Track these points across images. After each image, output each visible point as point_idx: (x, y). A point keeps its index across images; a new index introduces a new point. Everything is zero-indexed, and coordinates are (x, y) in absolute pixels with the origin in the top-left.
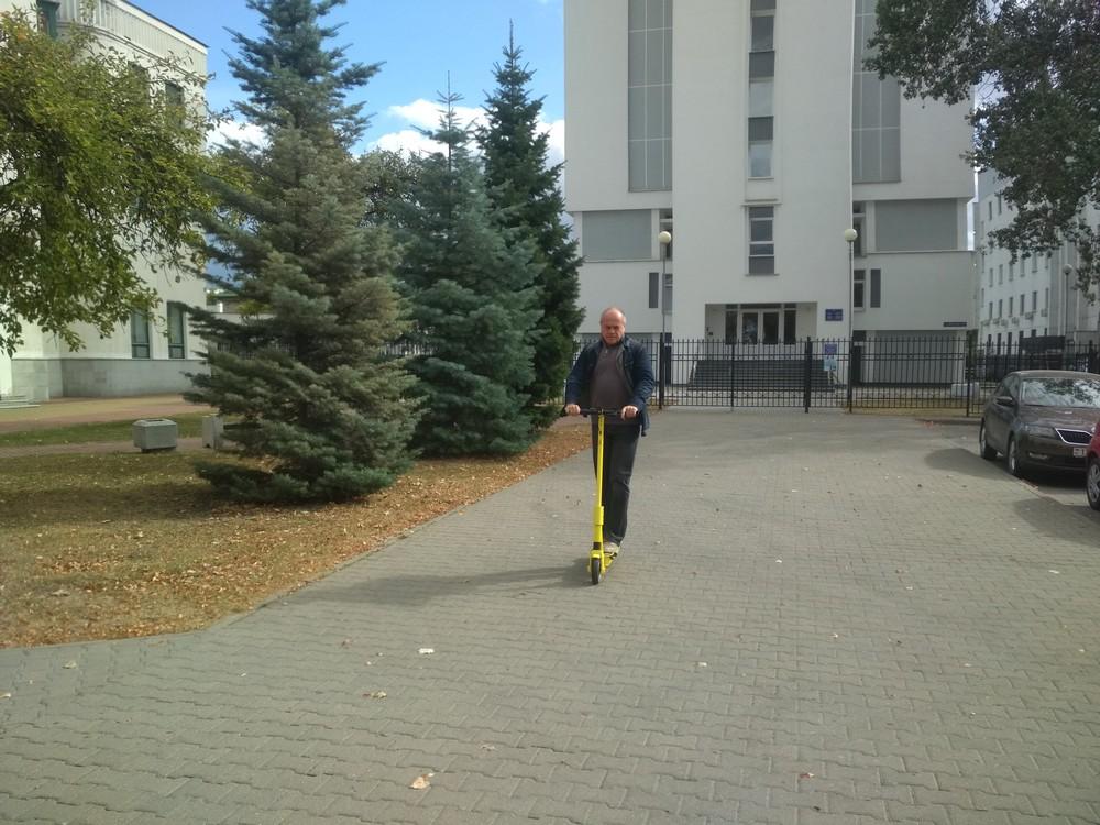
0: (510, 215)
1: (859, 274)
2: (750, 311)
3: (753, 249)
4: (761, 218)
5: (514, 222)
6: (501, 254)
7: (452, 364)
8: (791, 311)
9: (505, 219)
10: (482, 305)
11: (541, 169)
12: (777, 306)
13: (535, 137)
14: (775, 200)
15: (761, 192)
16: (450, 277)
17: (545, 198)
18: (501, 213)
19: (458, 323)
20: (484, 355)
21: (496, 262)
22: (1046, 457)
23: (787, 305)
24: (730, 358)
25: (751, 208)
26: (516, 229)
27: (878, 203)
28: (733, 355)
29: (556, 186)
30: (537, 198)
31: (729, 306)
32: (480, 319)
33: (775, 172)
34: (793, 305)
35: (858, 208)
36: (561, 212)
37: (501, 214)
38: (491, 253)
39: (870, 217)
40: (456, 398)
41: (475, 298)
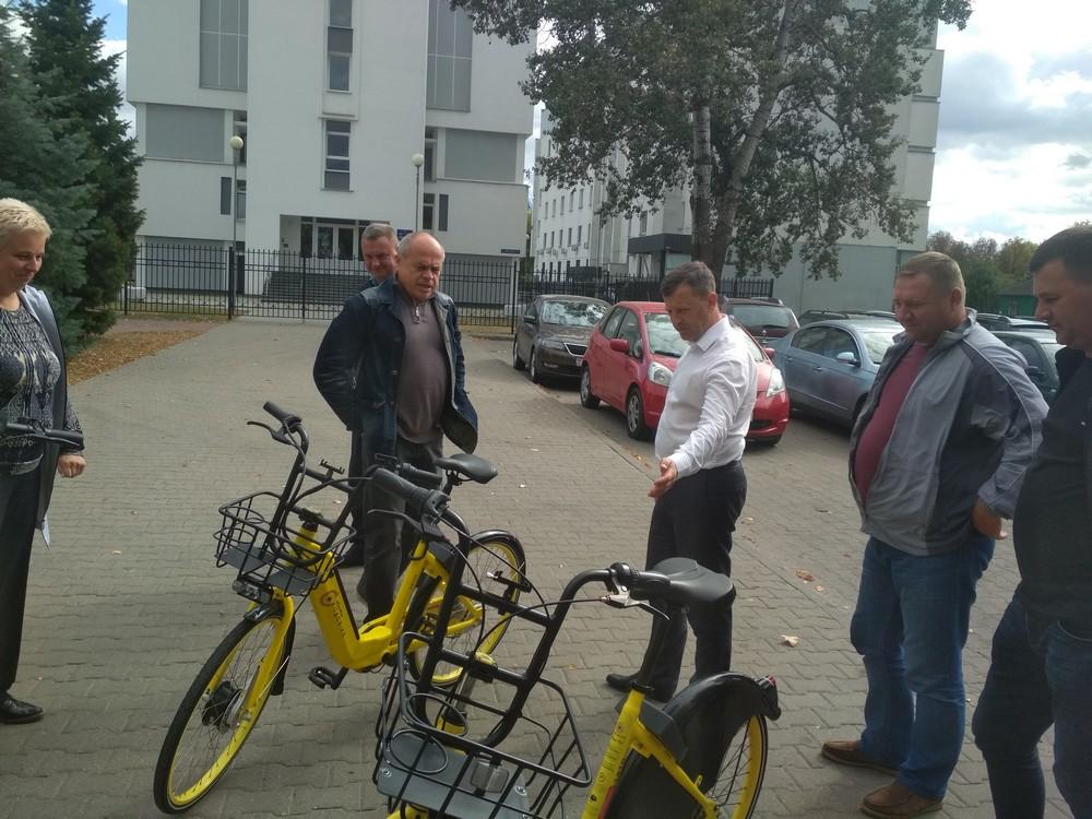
0: (59, 105)
1: (429, 198)
2: (325, 225)
3: (330, 164)
4: (338, 134)
5: (65, 113)
6: (49, 147)
9: (53, 109)
11: (96, 57)
12: (352, 222)
13: (89, 22)
14: (352, 116)
15: (339, 106)
17: (100, 89)
18: (48, 102)
21: (43, 155)
22: (555, 366)
23: (361, 222)
24: (302, 271)
26: (67, 120)
27: (450, 131)
28: (304, 268)
29: (113, 77)
30: (91, 88)
31: (304, 219)
33: (353, 86)
35: (430, 133)
36: (118, 106)
37: (49, 104)
38: (37, 145)
39: (441, 143)
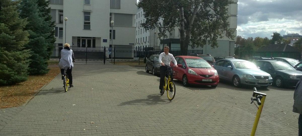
1: (111, 31)
2: (84, 39)
3: (85, 23)
4: (87, 15)
8: (94, 39)
12: (91, 38)
14: (91, 11)
15: (87, 8)
23: (93, 38)
25: (85, 12)
27: (115, 14)
28: (87, 50)
31: (78, 37)
32: (38, 40)
33: (91, 3)
34: (95, 38)
38: (40, 24)
41: (36, 35)
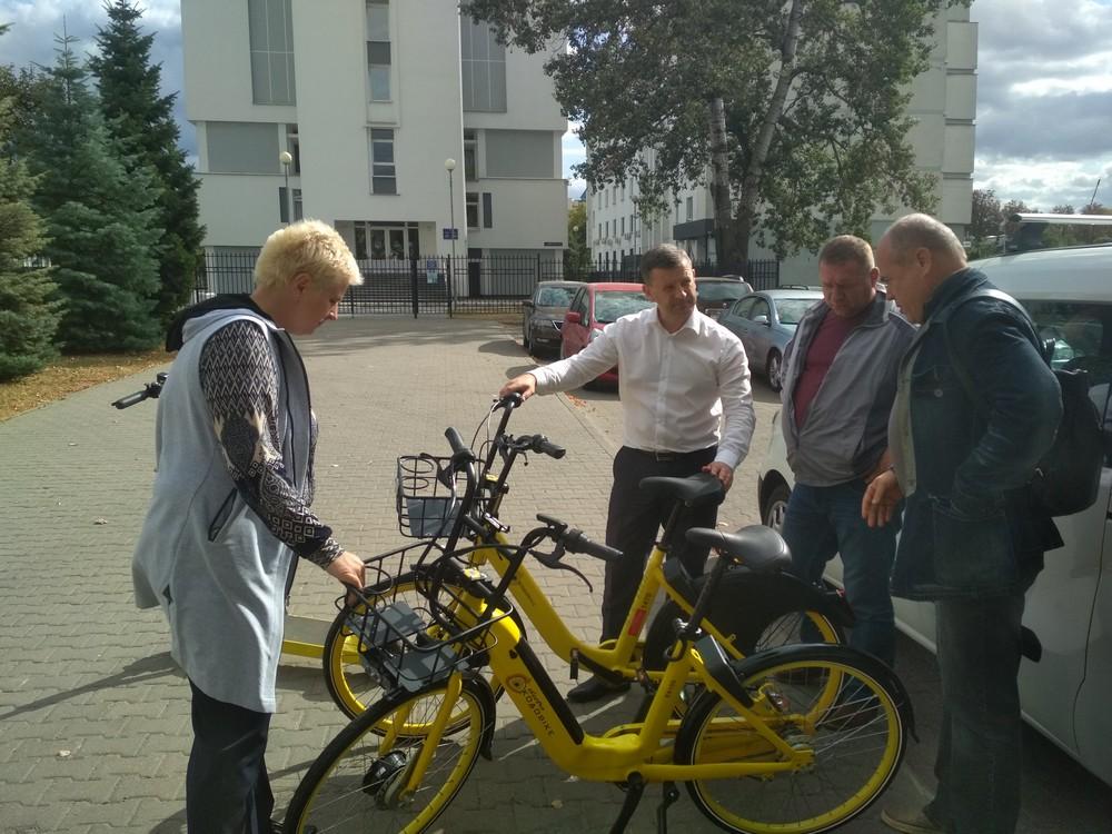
0: (128, 144)
1: (471, 197)
2: (378, 229)
3: (377, 170)
4: (382, 141)
5: (133, 150)
6: (123, 179)
7: (83, 274)
8: (414, 229)
9: (124, 148)
10: (109, 223)
11: (155, 99)
12: (401, 224)
13: (147, 69)
14: (395, 124)
15: (382, 115)
16: (77, 199)
17: (160, 125)
18: (119, 142)
19: (86, 238)
20: (113, 267)
21: (118, 186)
22: (547, 340)
23: (411, 224)
25: (373, 130)
26: (135, 157)
27: (489, 132)
29: (170, 114)
30: (152, 125)
31: (357, 223)
32: (107, 235)
33: (394, 95)
34: (415, 224)
35: (470, 134)
36: (176, 138)
37: (120, 144)
39: (482, 144)
40: (90, 304)
41: (101, 218)
